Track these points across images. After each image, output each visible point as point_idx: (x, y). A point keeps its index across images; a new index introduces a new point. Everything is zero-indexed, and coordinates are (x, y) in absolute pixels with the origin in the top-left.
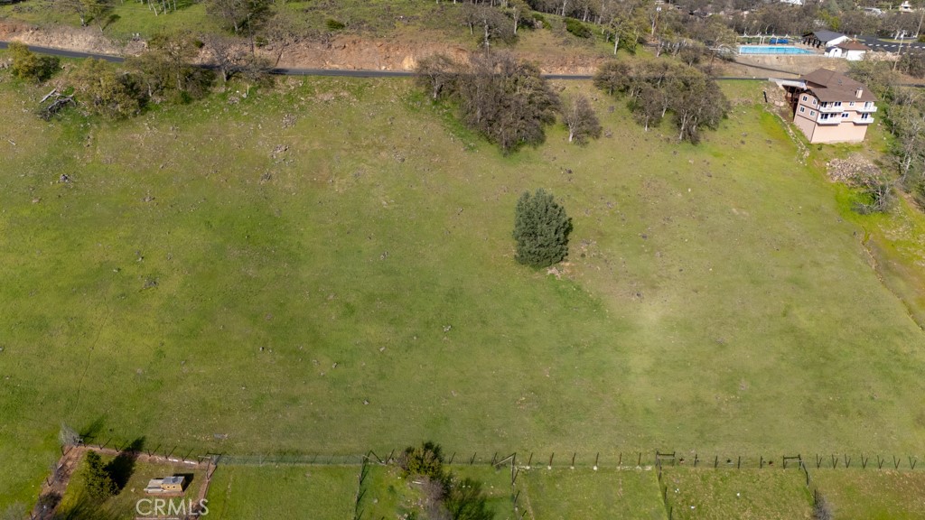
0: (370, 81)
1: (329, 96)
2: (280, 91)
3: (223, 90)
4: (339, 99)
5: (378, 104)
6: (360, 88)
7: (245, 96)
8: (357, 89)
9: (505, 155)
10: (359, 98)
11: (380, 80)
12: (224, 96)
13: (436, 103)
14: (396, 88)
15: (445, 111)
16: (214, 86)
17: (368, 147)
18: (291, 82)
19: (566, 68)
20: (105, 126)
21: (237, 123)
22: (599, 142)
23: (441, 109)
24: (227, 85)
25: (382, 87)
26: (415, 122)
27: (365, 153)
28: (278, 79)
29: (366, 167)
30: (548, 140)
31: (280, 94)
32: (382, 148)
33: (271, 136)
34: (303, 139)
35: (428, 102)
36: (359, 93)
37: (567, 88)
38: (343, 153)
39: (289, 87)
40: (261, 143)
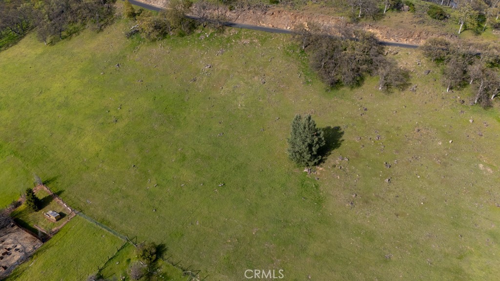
0: (273, 35)
1: (247, 41)
2: (225, 36)
3: (199, 32)
4: (251, 43)
5: (271, 48)
6: (265, 38)
7: (208, 36)
8: (263, 38)
9: (327, 91)
10: (262, 44)
11: (279, 35)
12: (199, 35)
13: (302, 52)
14: (285, 41)
15: (306, 57)
16: (197, 29)
17: (251, 72)
18: (233, 31)
19: (411, 40)
20: (146, 43)
21: (197, 50)
22: (402, 93)
23: (304, 56)
24: (203, 29)
25: (278, 39)
26: (284, 62)
27: (246, 75)
28: (227, 29)
29: (242, 83)
30: (364, 86)
31: (224, 37)
32: (256, 74)
33: (208, 59)
34: (221, 63)
35: (298, 51)
36: (263, 41)
37: (400, 53)
38: (236, 74)
39: (230, 34)
40: (201, 62)
